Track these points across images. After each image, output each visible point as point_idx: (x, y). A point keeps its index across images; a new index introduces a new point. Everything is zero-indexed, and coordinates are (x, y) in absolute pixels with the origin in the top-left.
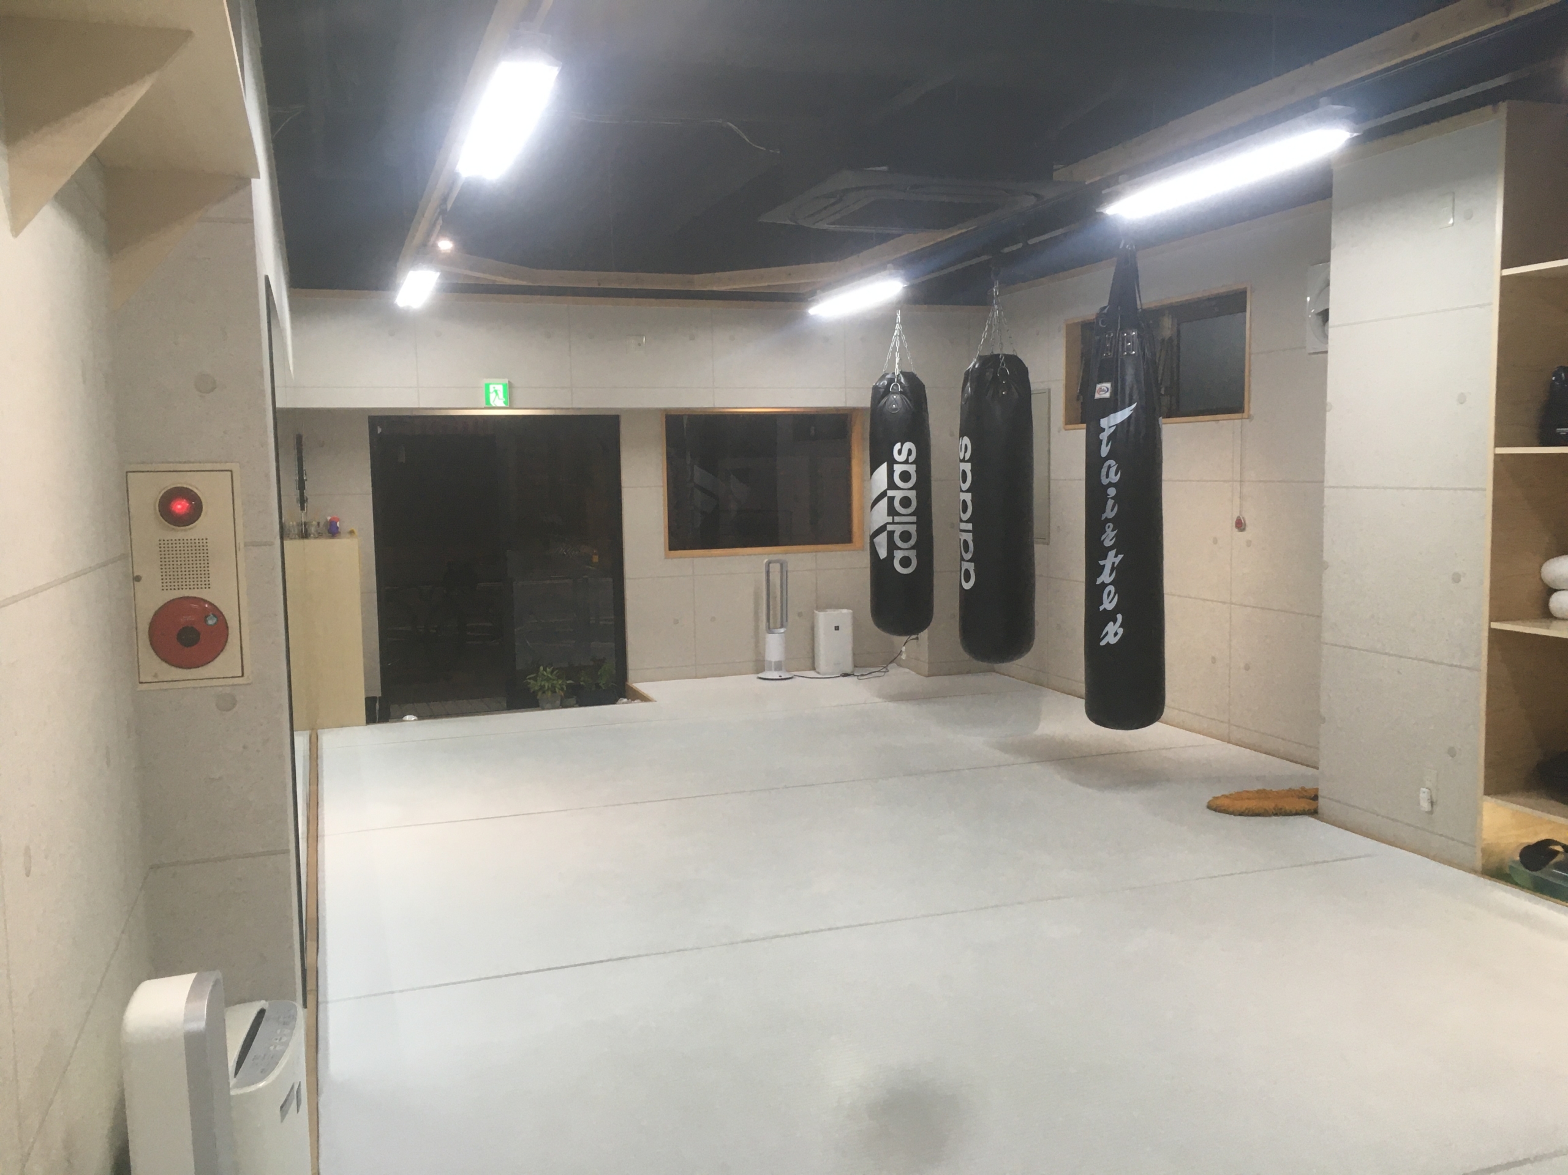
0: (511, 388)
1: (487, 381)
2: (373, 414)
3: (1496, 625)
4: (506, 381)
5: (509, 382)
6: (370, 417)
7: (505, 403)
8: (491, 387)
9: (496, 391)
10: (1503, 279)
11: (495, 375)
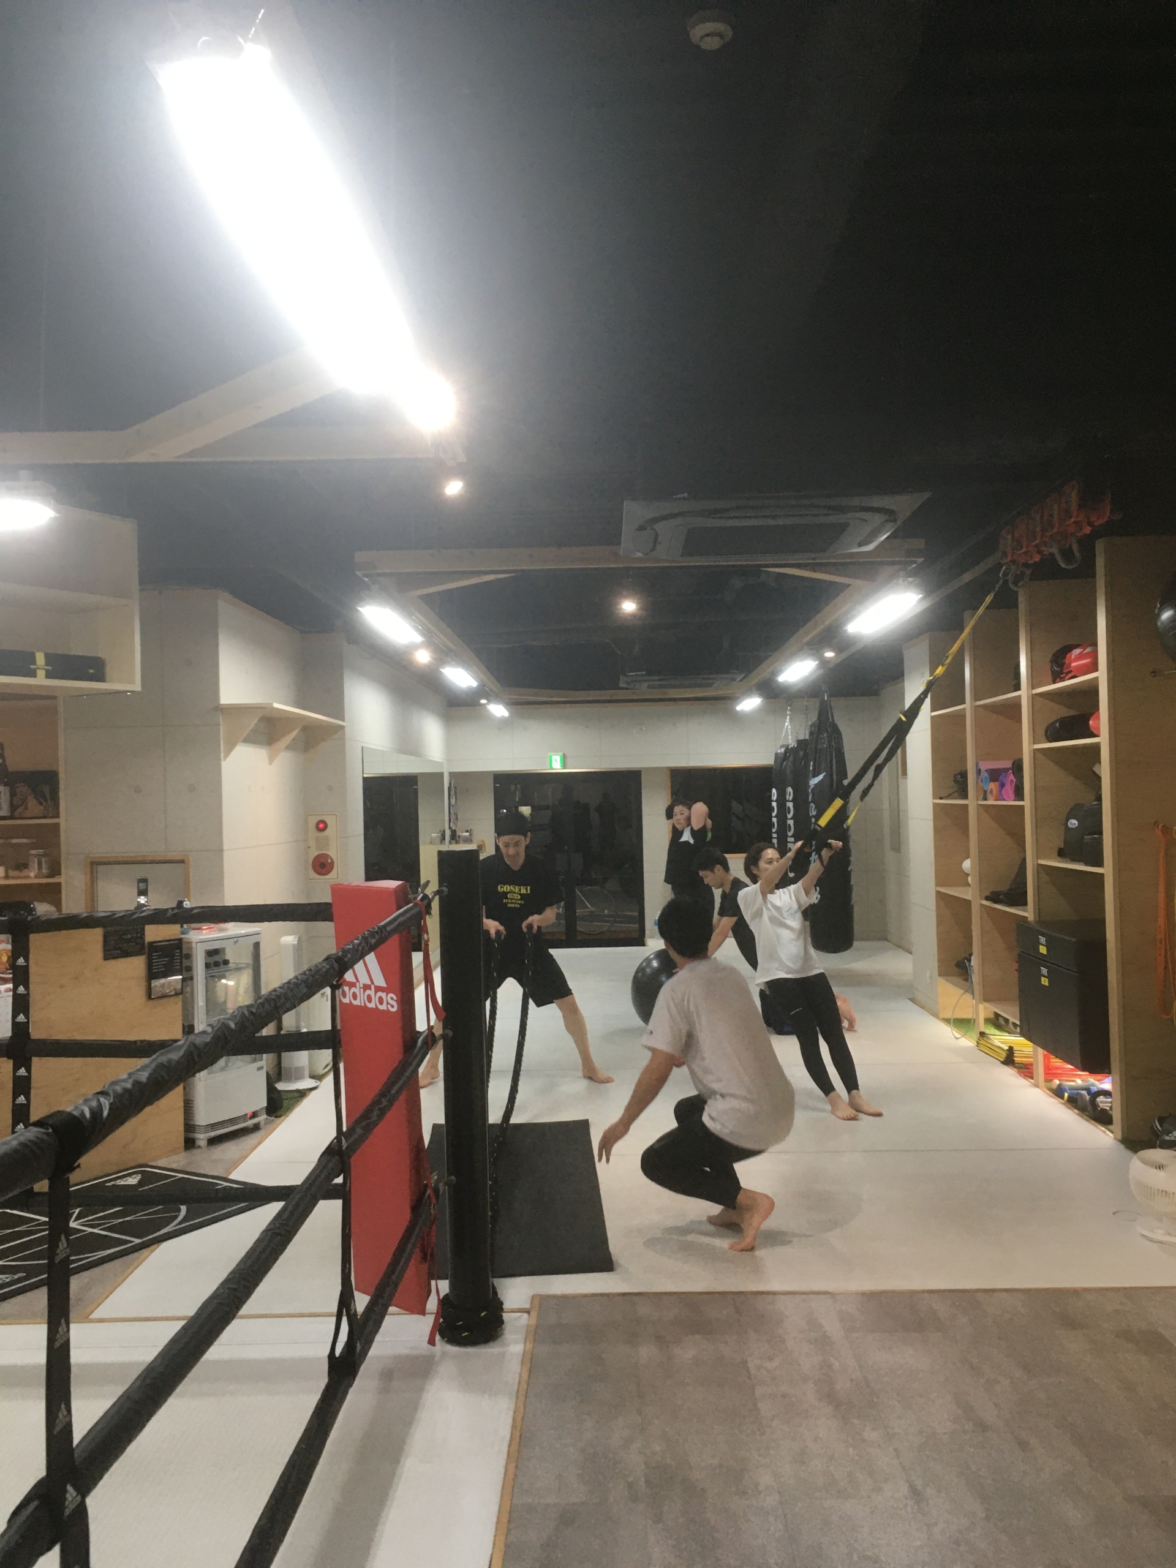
0: (564, 758)
1: (550, 754)
2: (496, 773)
3: (939, 889)
4: (562, 754)
5: (564, 755)
6: (494, 775)
7: (561, 766)
8: (554, 758)
9: (556, 760)
10: (932, 718)
11: (556, 751)
